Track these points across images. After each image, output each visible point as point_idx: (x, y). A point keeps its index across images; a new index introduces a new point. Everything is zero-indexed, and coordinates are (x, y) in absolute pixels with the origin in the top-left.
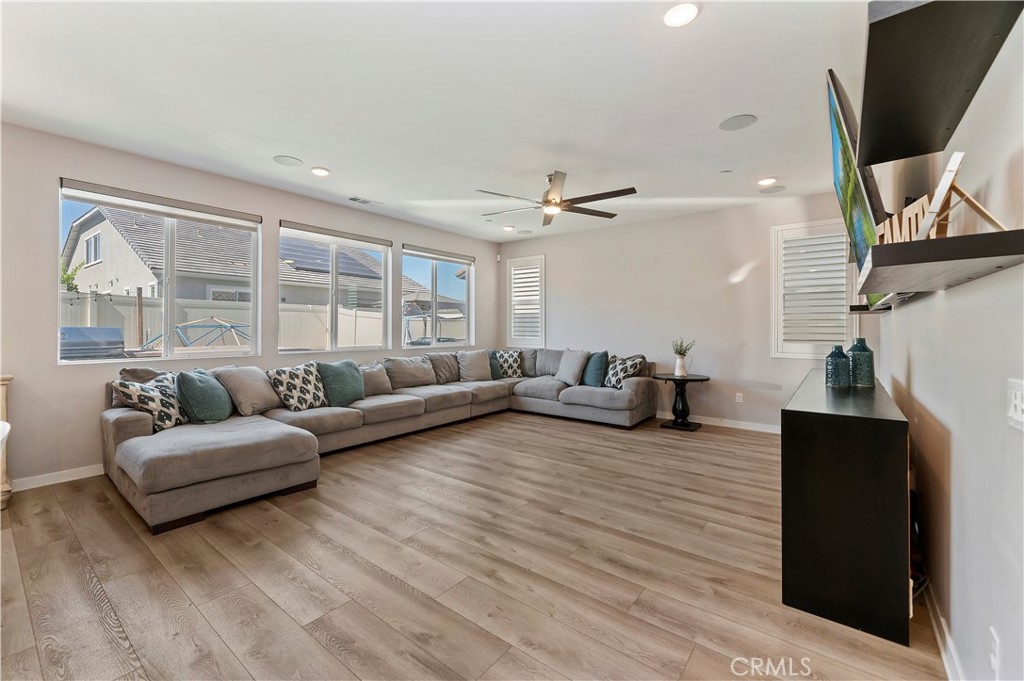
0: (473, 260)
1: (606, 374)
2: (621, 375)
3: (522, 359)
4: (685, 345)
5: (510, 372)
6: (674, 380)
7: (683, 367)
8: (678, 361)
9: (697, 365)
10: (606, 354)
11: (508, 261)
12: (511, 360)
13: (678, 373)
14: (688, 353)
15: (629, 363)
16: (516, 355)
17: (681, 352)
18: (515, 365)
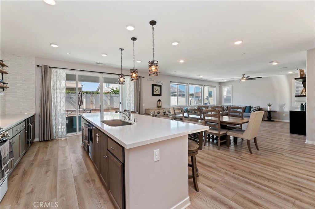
0: (215, 87)
1: (251, 110)
2: (255, 110)
3: (228, 108)
4: (270, 104)
5: (225, 110)
6: (268, 111)
7: (270, 109)
8: (269, 107)
9: (273, 108)
10: (250, 106)
11: (222, 86)
12: (225, 108)
13: (269, 110)
14: (271, 106)
15: (256, 108)
16: (226, 107)
17: (270, 106)
18: (226, 109)
